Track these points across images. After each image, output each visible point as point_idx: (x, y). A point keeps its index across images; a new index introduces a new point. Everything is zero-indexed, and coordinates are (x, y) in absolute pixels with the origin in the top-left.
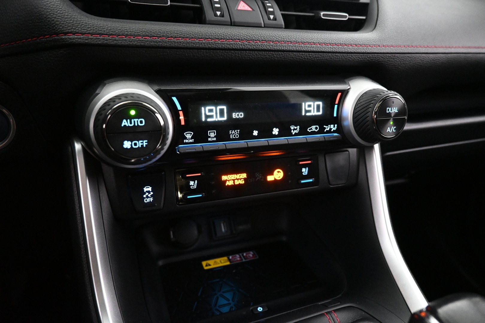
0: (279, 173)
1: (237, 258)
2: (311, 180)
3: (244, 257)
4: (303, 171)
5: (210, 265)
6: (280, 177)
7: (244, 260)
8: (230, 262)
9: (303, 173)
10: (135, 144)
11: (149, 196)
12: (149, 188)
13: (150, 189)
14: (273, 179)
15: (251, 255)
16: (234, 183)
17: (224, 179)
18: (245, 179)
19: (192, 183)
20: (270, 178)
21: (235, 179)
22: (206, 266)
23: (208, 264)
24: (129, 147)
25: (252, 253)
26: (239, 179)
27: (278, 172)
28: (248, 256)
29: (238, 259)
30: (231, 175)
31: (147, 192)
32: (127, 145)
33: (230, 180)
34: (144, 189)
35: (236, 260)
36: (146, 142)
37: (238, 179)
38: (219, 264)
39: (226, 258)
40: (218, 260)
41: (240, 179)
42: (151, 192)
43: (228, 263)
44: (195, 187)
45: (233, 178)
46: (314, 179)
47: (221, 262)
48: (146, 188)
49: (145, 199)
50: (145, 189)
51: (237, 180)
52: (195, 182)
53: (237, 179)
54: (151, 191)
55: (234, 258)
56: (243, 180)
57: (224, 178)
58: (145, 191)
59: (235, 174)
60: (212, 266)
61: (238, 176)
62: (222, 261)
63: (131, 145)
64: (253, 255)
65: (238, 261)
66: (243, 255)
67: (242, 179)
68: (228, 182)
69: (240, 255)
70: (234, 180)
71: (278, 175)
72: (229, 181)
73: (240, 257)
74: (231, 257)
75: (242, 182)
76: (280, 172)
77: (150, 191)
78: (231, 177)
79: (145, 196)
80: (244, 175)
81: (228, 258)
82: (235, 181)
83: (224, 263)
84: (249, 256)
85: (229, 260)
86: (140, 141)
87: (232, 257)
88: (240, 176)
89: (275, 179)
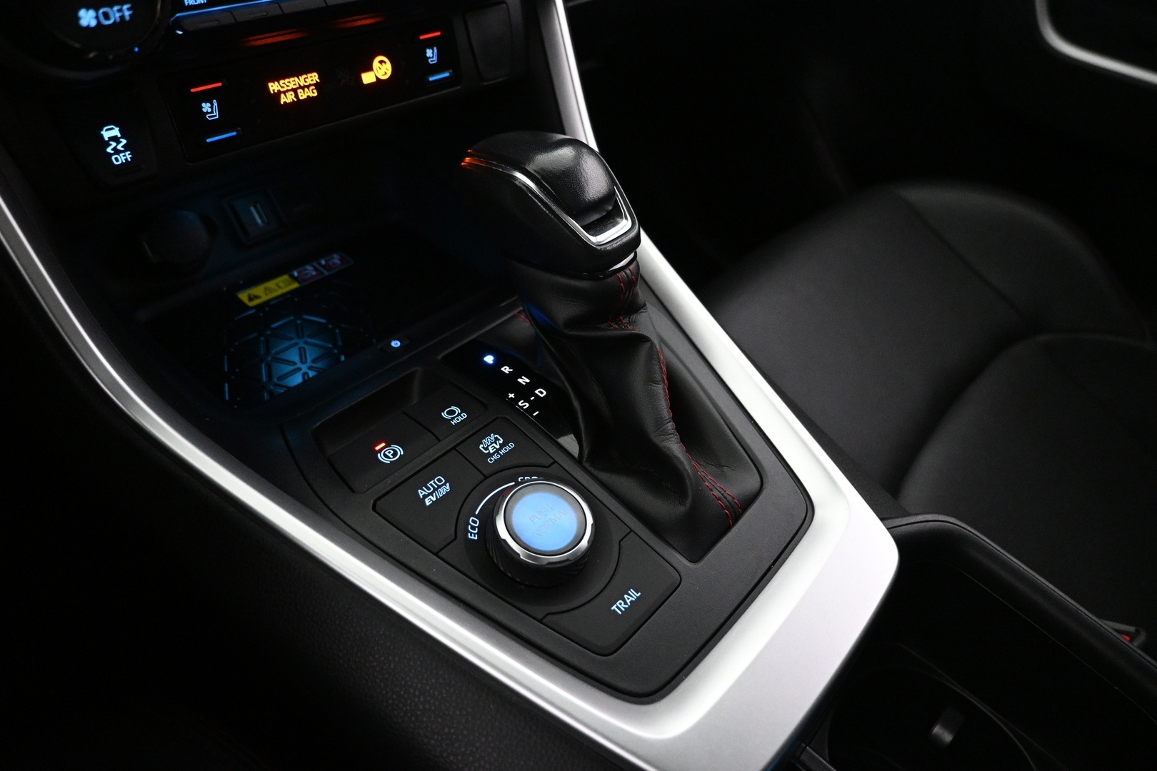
0: (383, 64)
1: (310, 270)
2: (447, 75)
3: (323, 267)
4: (428, 55)
5: (257, 297)
6: (386, 73)
7: (326, 273)
8: (299, 282)
9: (430, 60)
10: (106, 16)
11: (120, 147)
12: (112, 129)
13: (116, 132)
14: (374, 80)
15: (337, 261)
16: (297, 96)
17: (274, 90)
18: (316, 85)
19: (206, 107)
20: (368, 78)
21: (298, 88)
22: (251, 299)
23: (252, 297)
24: (93, 23)
25: (336, 256)
26: (305, 86)
27: (381, 62)
28: (330, 263)
29: (314, 273)
30: (287, 80)
31: (112, 139)
32: (87, 18)
33: (288, 91)
34: (102, 133)
35: (309, 276)
36: (128, 9)
37: (303, 88)
38: (276, 290)
39: (285, 277)
40: (271, 284)
41: (308, 87)
42: (120, 138)
43: (295, 285)
44: (216, 116)
45: (292, 86)
46: (451, 71)
47: (280, 286)
48: (107, 130)
49: (113, 158)
50: (106, 134)
51: (301, 90)
52: (212, 105)
53: (300, 87)
54: (119, 136)
55: (304, 273)
56: (314, 87)
57: (274, 87)
58: (107, 139)
59: (293, 77)
60: (264, 298)
61: (301, 80)
62: (281, 284)
63: (97, 17)
64: (341, 259)
65: (313, 276)
66: (320, 264)
67: (310, 85)
68: (283, 95)
69: (313, 266)
70: (295, 90)
71: (381, 69)
72: (284, 92)
73: (316, 269)
74: (296, 274)
75: (312, 93)
76: (385, 62)
77: (116, 136)
78: (288, 84)
79: (109, 150)
80: (313, 78)
81: (292, 276)
82: (299, 91)
83: (286, 286)
84: (334, 264)
85: (296, 279)
86: (116, 8)
87: (298, 273)
88: (306, 80)
89: (377, 77)
